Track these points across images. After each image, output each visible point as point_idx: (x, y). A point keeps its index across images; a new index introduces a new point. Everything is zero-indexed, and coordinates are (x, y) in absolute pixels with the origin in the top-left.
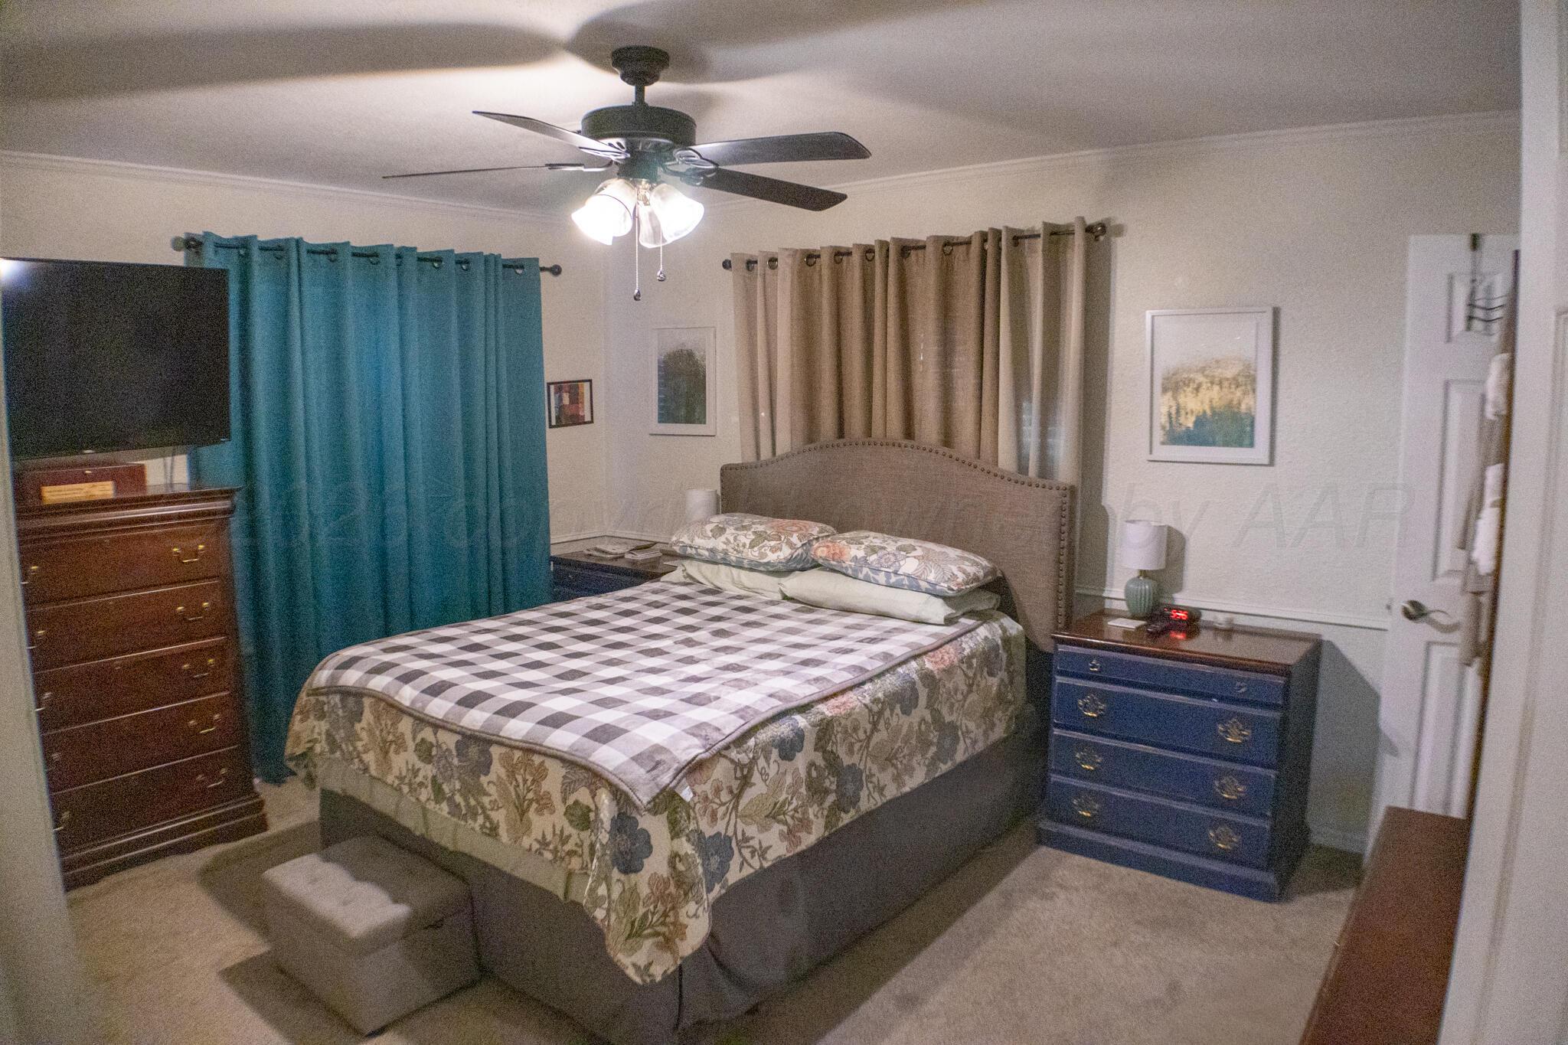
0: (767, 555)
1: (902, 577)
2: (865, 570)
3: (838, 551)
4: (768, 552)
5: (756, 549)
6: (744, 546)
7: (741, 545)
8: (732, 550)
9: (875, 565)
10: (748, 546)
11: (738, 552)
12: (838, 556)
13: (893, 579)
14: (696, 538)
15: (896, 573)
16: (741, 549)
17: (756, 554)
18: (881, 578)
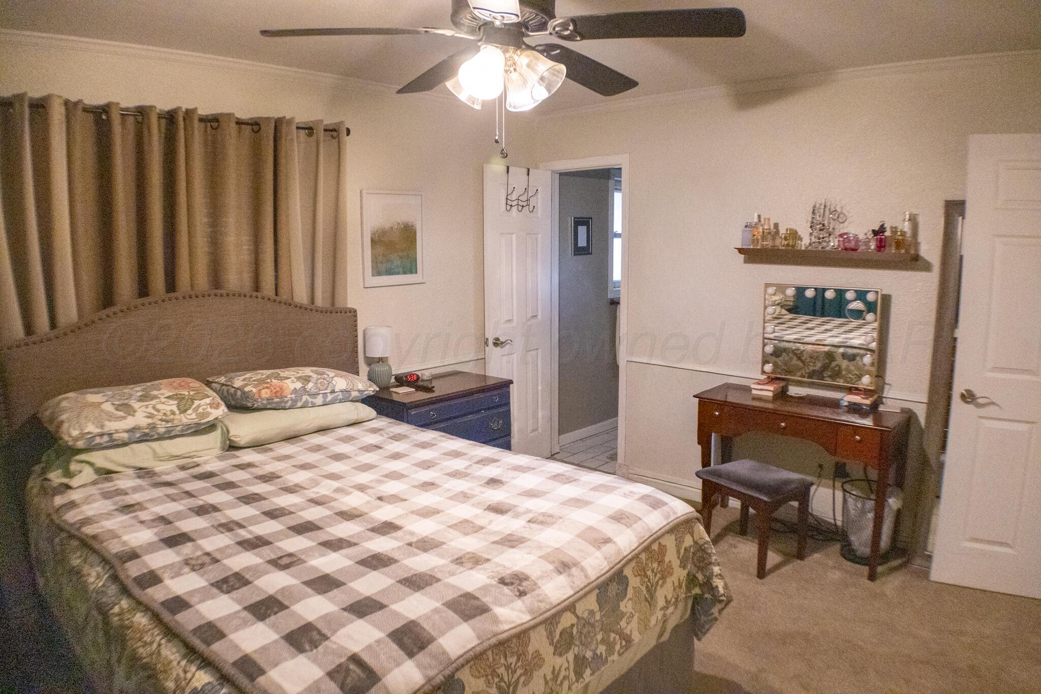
0: (209, 414)
1: (338, 393)
2: (305, 398)
3: (278, 389)
4: (209, 410)
5: (189, 412)
6: (173, 413)
7: (169, 413)
8: (159, 422)
9: (314, 391)
10: (177, 412)
11: (167, 422)
12: (279, 393)
13: (330, 397)
14: (107, 423)
15: (333, 392)
16: (172, 417)
17: (194, 416)
18: (319, 400)
